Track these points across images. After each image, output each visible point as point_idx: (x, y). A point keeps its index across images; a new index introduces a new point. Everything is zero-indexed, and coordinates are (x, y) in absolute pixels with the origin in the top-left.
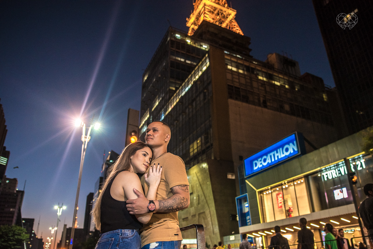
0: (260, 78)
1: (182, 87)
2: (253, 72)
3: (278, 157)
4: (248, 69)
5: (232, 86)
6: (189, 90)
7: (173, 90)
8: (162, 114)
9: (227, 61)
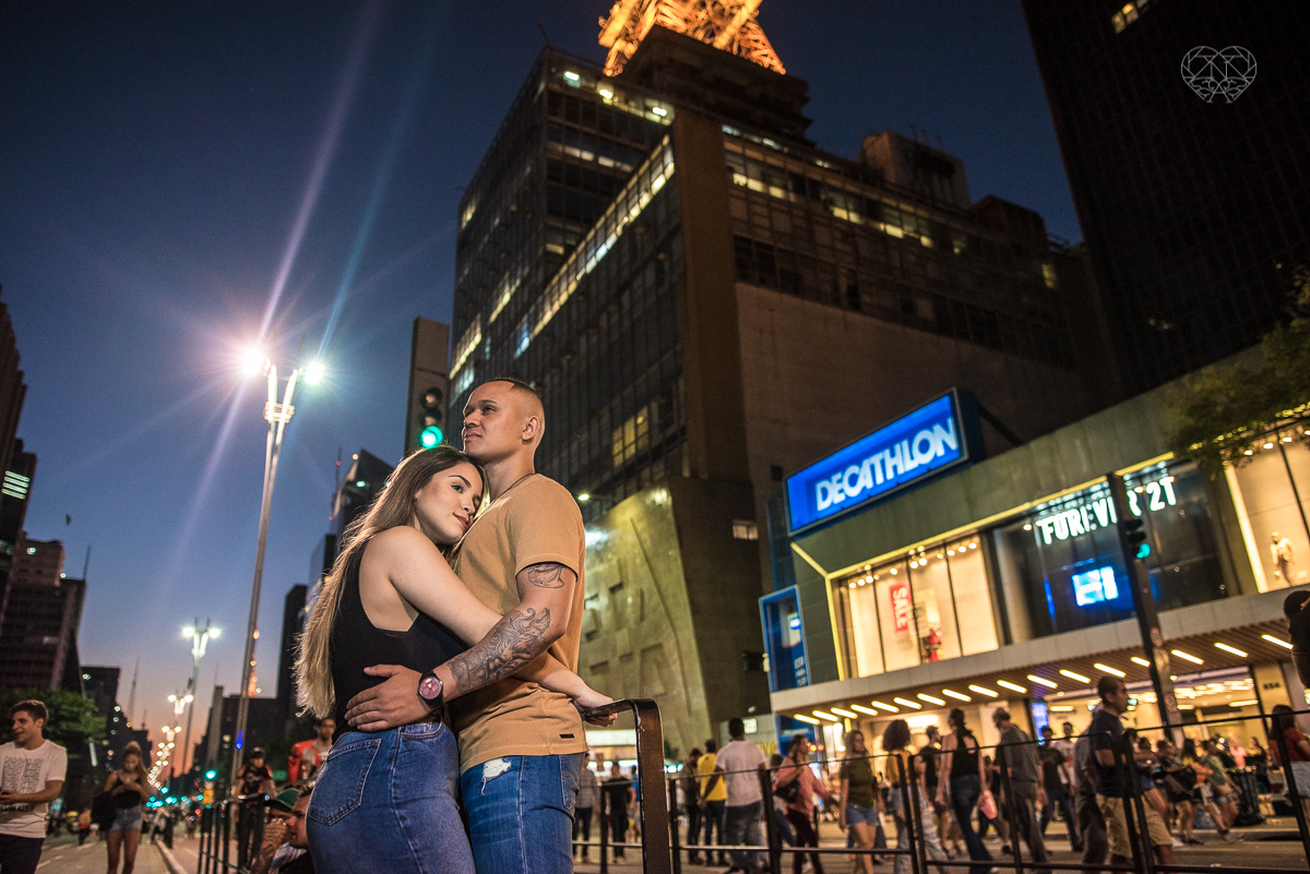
0: (840, 213)
1: (587, 244)
2: (816, 197)
3: (895, 468)
4: (799, 184)
5: (748, 241)
6: (609, 252)
7: (557, 255)
8: (522, 333)
9: (731, 161)
